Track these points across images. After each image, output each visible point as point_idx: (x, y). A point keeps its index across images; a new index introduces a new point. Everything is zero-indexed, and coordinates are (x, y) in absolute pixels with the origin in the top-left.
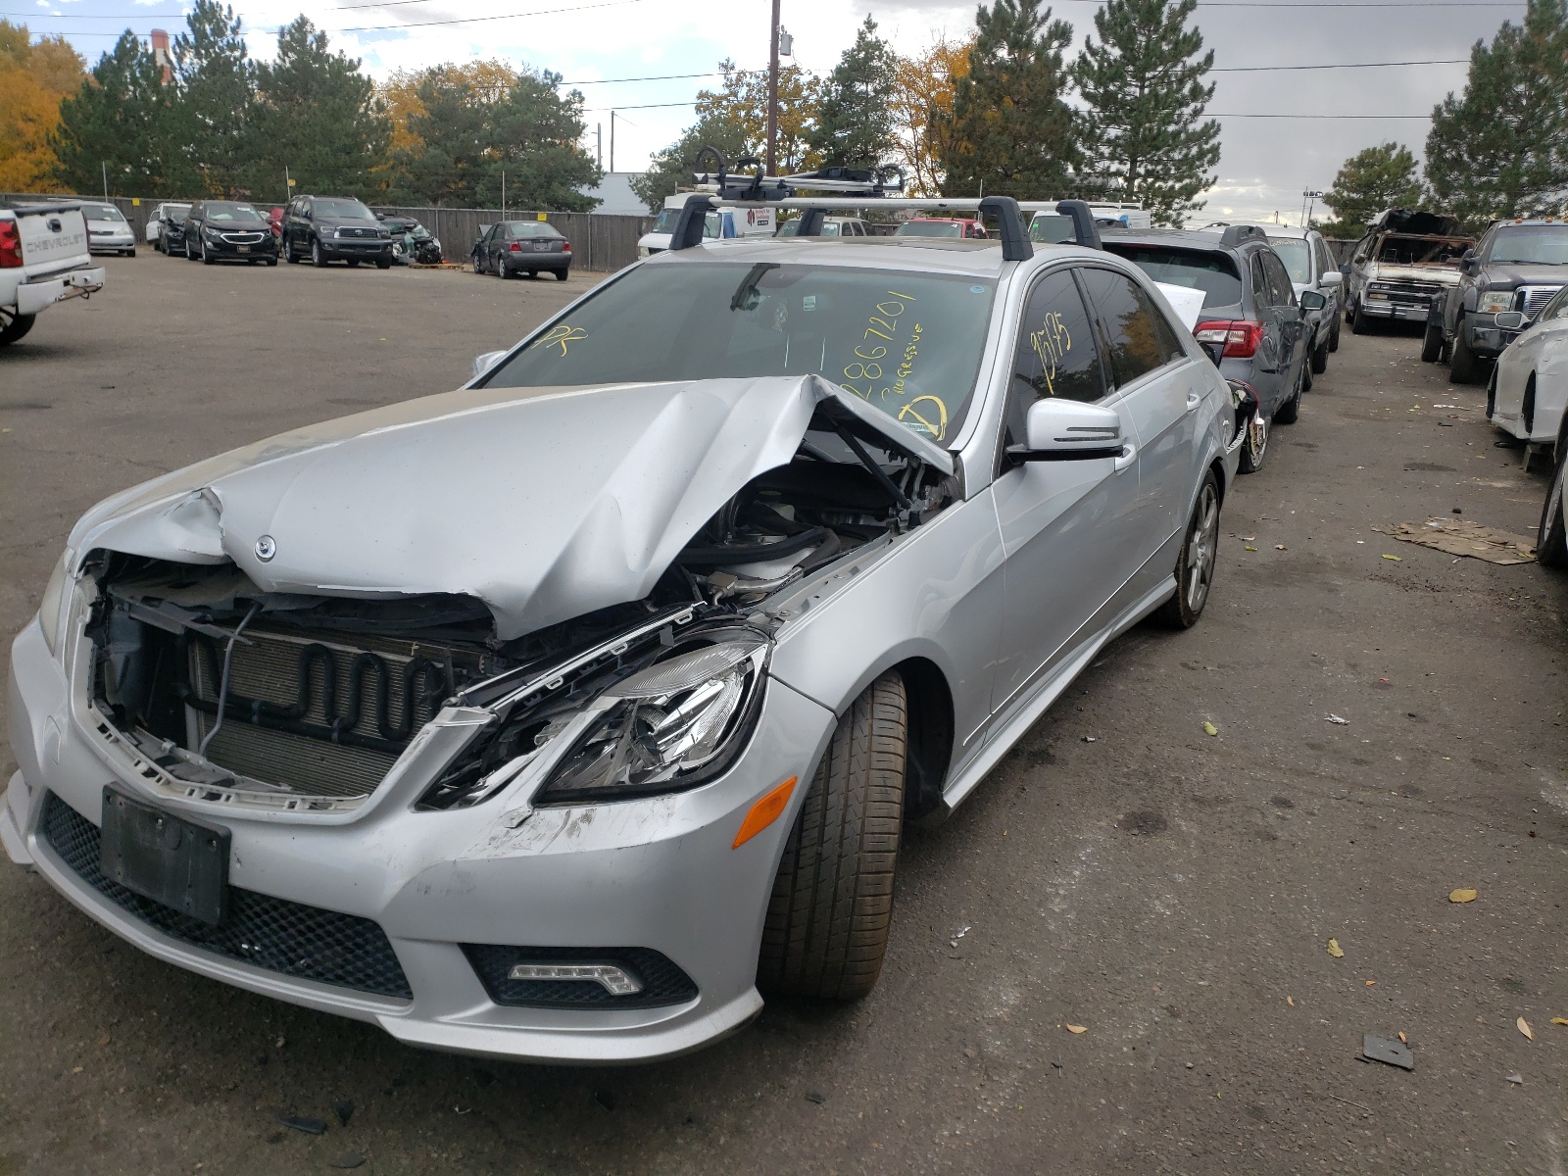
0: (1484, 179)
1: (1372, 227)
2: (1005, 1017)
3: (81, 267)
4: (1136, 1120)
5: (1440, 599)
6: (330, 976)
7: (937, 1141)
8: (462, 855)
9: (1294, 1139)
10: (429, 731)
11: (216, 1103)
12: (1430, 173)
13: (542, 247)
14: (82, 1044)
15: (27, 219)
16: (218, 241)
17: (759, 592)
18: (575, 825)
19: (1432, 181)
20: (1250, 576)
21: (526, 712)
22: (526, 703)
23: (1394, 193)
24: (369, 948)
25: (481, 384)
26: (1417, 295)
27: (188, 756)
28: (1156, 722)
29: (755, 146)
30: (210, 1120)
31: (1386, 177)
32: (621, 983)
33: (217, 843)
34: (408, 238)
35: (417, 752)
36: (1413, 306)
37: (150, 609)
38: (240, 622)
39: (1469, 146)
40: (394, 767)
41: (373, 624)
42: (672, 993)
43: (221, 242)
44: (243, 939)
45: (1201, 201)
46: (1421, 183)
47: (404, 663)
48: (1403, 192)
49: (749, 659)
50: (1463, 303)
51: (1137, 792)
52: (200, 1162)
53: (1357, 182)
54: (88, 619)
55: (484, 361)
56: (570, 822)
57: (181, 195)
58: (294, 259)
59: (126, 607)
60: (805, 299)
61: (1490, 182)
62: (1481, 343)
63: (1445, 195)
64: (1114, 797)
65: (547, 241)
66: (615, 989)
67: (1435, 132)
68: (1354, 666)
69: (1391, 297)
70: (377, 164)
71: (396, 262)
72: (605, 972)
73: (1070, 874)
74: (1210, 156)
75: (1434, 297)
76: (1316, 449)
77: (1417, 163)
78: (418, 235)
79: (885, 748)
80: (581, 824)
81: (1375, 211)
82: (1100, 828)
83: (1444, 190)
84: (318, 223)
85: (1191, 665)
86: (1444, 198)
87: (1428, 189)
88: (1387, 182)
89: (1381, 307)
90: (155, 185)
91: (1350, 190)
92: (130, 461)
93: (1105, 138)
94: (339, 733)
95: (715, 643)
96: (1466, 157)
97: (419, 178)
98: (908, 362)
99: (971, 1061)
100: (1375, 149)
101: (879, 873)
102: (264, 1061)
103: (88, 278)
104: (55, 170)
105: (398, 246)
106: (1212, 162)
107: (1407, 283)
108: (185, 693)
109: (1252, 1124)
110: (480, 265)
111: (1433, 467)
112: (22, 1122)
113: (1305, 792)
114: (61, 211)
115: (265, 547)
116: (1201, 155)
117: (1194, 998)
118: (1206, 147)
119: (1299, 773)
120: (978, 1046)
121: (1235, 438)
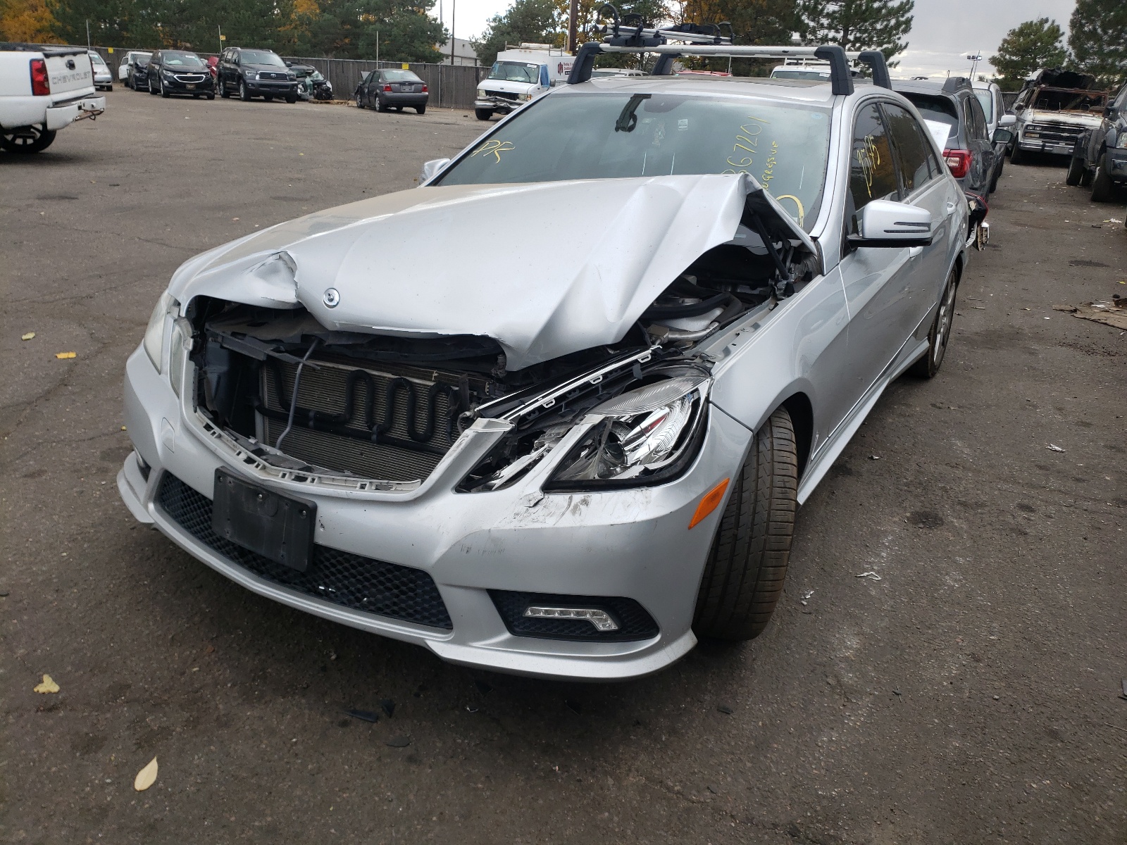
0: (1112, 48)
1: (1029, 82)
2: (851, 656)
3: (89, 96)
4: (964, 736)
5: (1116, 361)
6: (388, 611)
7: (820, 744)
8: (495, 525)
9: (1084, 754)
10: (468, 435)
11: (297, 697)
12: (1072, 42)
13: (407, 88)
14: (194, 652)
15: (52, 59)
16: (172, 80)
17: (688, 340)
18: (576, 507)
19: (1074, 48)
20: (970, 341)
21: (527, 424)
22: (528, 417)
23: (1044, 57)
24: (419, 591)
25: (436, 182)
26: (1062, 134)
27: (268, 450)
28: (920, 447)
29: (560, 15)
30: (295, 708)
31: (1039, 44)
32: (605, 623)
33: (305, 513)
34: (308, 80)
35: (459, 450)
36: (1058, 143)
37: (237, 340)
38: (306, 353)
39: (1102, 22)
40: (441, 461)
41: (406, 356)
42: (639, 631)
43: (174, 81)
44: (321, 582)
45: (896, 61)
46: (1066, 50)
47: (428, 386)
48: (1052, 56)
49: (697, 390)
50: (1105, 141)
51: (916, 496)
52: (295, 737)
53: (1018, 47)
54: (191, 348)
55: (432, 167)
56: (572, 504)
57: (142, 46)
58: (226, 96)
59: (220, 339)
60: (680, 121)
61: (1116, 50)
62: (1118, 171)
63: (1082, 59)
64: (900, 500)
65: (411, 84)
66: (601, 628)
67: (1077, 11)
68: (1060, 409)
69: (1042, 136)
70: (285, 25)
71: (300, 99)
72: (594, 614)
73: (878, 555)
74: (904, 26)
75: (1080, 136)
76: (999, 249)
77: (1063, 34)
78: (315, 79)
79: (785, 460)
80: (582, 507)
81: (1030, 70)
82: (894, 522)
83: (1082, 55)
84: (245, 68)
85: (938, 405)
86: (1082, 62)
87: (1070, 54)
88: (1039, 47)
89: (1034, 143)
90: (123, 38)
91: (1012, 54)
92: (139, 238)
93: (825, 11)
94: (377, 436)
95: (671, 378)
96: (1099, 31)
97: (315, 35)
98: (770, 169)
99: (833, 688)
100: (1032, 22)
101: (780, 551)
102: (324, 669)
103: (94, 104)
104: (52, 26)
105: (300, 86)
106: (905, 31)
107: (1055, 126)
108: (256, 404)
109: (1051, 742)
110: (361, 102)
111: (1090, 263)
112: (164, 706)
113: (1042, 500)
114: (75, 54)
115: (332, 297)
116: (898, 25)
117: (989, 648)
118: (902, 19)
119: (1032, 486)
120: (836, 676)
121: (968, 237)
